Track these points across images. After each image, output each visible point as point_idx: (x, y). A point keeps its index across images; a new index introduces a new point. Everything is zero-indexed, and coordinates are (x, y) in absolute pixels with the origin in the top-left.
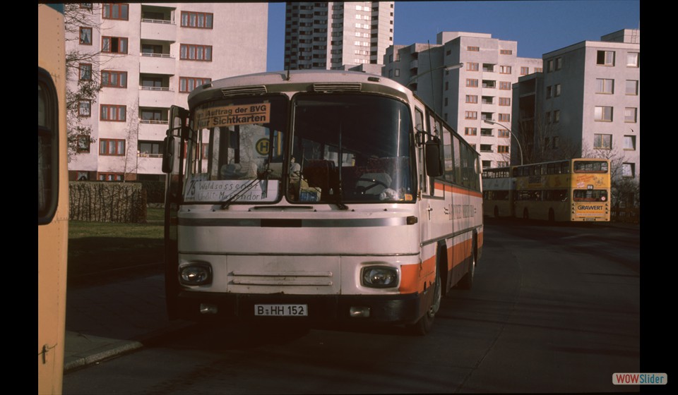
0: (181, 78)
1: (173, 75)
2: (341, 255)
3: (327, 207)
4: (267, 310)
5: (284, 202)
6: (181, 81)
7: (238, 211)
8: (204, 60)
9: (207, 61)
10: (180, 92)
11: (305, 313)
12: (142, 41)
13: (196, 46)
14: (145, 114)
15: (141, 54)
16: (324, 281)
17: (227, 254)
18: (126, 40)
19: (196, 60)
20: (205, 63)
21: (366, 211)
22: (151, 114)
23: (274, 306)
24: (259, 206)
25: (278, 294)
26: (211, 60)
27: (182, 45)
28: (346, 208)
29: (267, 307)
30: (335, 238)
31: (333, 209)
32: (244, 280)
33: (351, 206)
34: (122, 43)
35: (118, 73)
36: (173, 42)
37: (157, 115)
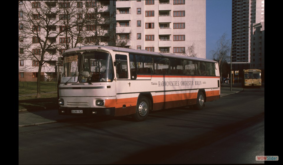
0: (174, 35)
1: (171, 35)
2: (90, 97)
3: (87, 84)
4: (74, 112)
5: (78, 83)
6: (174, 37)
7: (69, 85)
8: (182, 28)
9: (183, 28)
10: (174, 41)
11: (82, 113)
12: (159, 23)
13: (179, 23)
14: (162, 49)
15: (160, 28)
16: (86, 104)
17: (66, 97)
18: (153, 23)
19: (179, 28)
20: (182, 29)
21: (95, 85)
22: (164, 49)
23: (75, 110)
24: (73, 84)
25: (77, 107)
26: (185, 28)
27: (174, 23)
28: (91, 84)
29: (74, 111)
30: (88, 92)
31: (89, 84)
32: (70, 104)
33: (92, 83)
34: (152, 25)
35: (151, 36)
36: (171, 23)
37: (166, 50)
